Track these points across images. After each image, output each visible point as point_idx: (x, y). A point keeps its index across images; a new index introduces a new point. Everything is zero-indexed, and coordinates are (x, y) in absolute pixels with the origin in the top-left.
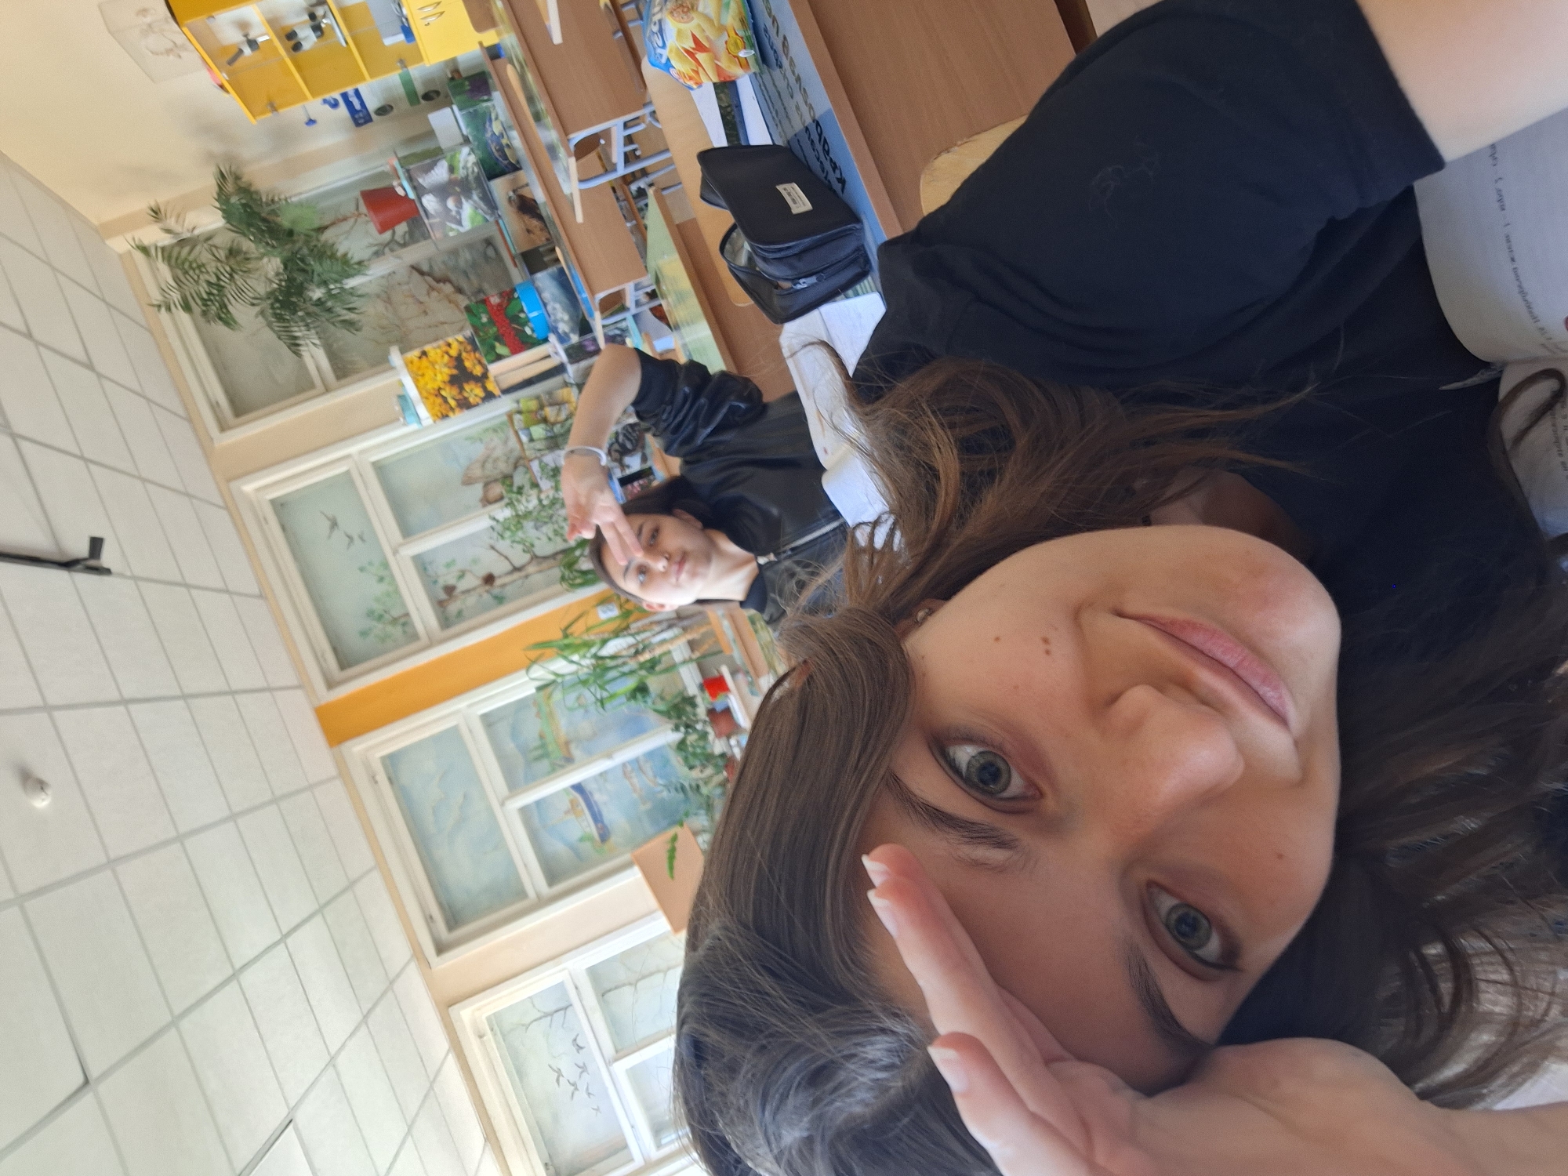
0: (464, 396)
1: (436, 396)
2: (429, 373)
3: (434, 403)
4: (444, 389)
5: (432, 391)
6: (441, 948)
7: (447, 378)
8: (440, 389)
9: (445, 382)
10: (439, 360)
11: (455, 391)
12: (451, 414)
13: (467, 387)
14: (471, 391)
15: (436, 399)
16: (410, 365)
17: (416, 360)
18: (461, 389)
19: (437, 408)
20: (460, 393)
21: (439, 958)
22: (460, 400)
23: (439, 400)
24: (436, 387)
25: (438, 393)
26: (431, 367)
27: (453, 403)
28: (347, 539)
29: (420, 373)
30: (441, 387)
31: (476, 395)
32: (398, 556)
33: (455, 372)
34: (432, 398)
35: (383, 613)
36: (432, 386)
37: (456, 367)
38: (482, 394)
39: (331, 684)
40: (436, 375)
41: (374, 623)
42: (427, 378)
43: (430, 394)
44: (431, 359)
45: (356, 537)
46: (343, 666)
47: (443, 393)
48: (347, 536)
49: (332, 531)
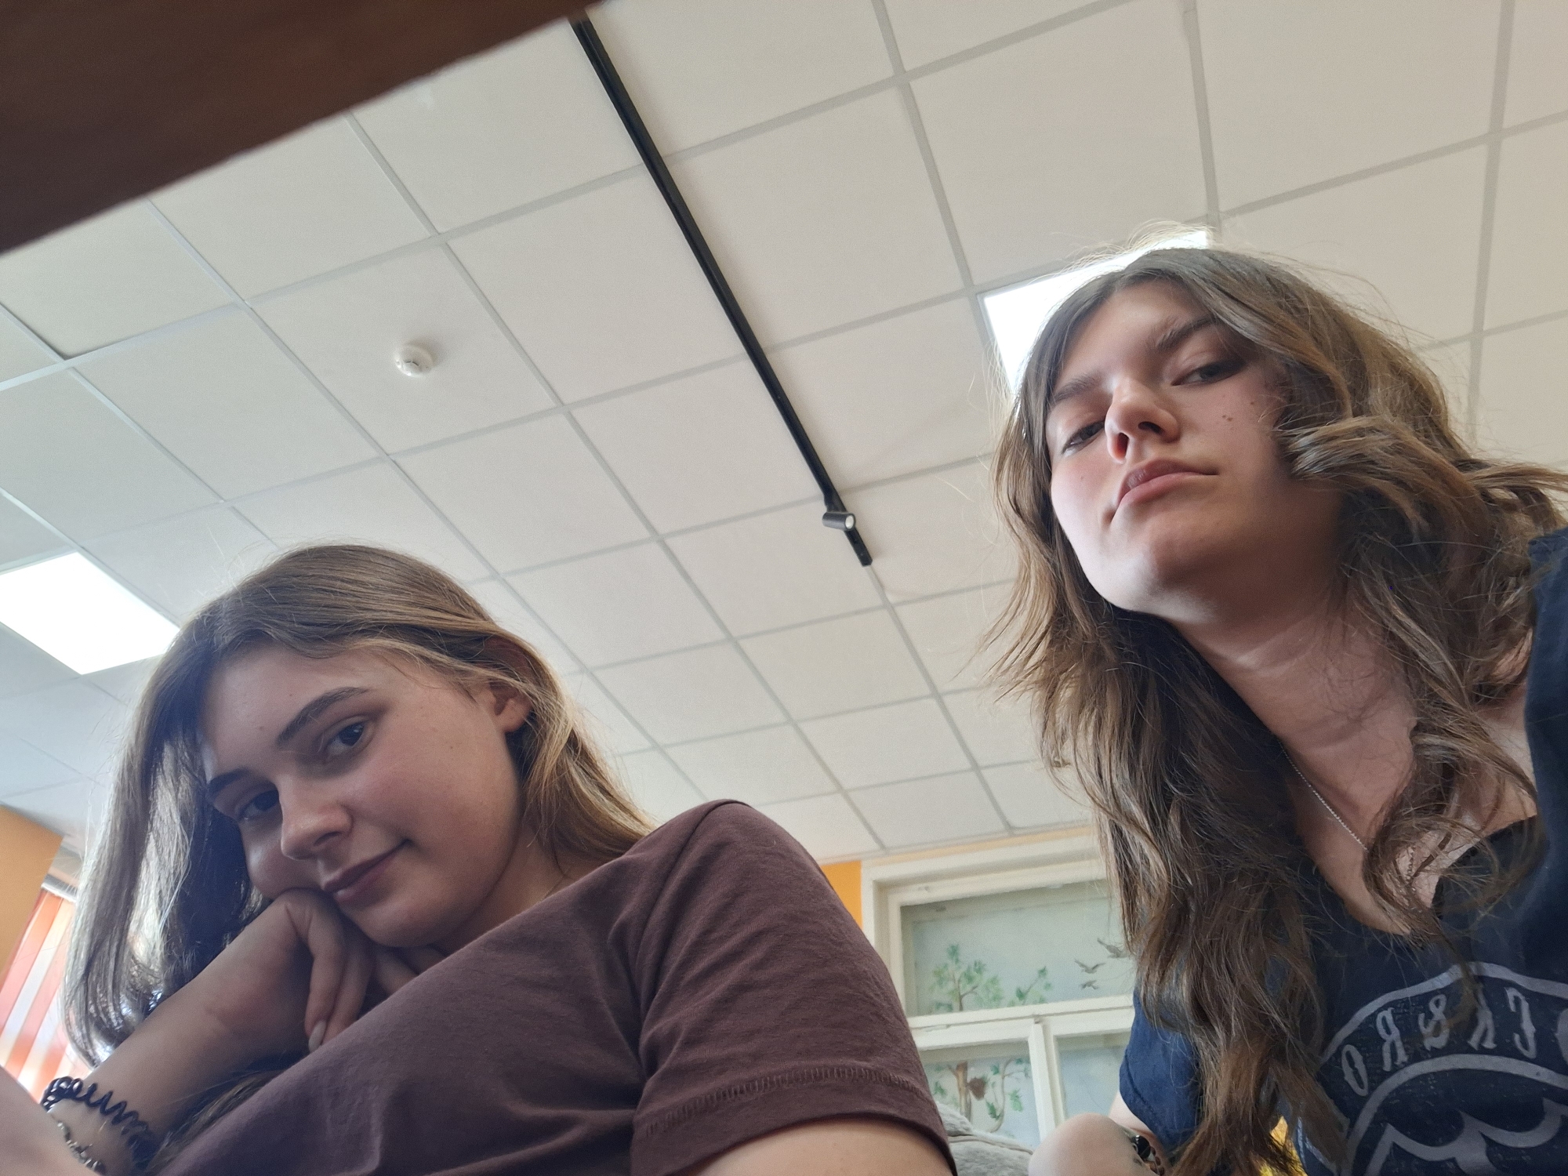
28: (1091, 965)
32: (1032, 1020)
35: (974, 984)
39: (883, 889)
41: (964, 969)
45: (1090, 977)
46: (907, 910)
48: (1097, 966)
49: (1109, 948)
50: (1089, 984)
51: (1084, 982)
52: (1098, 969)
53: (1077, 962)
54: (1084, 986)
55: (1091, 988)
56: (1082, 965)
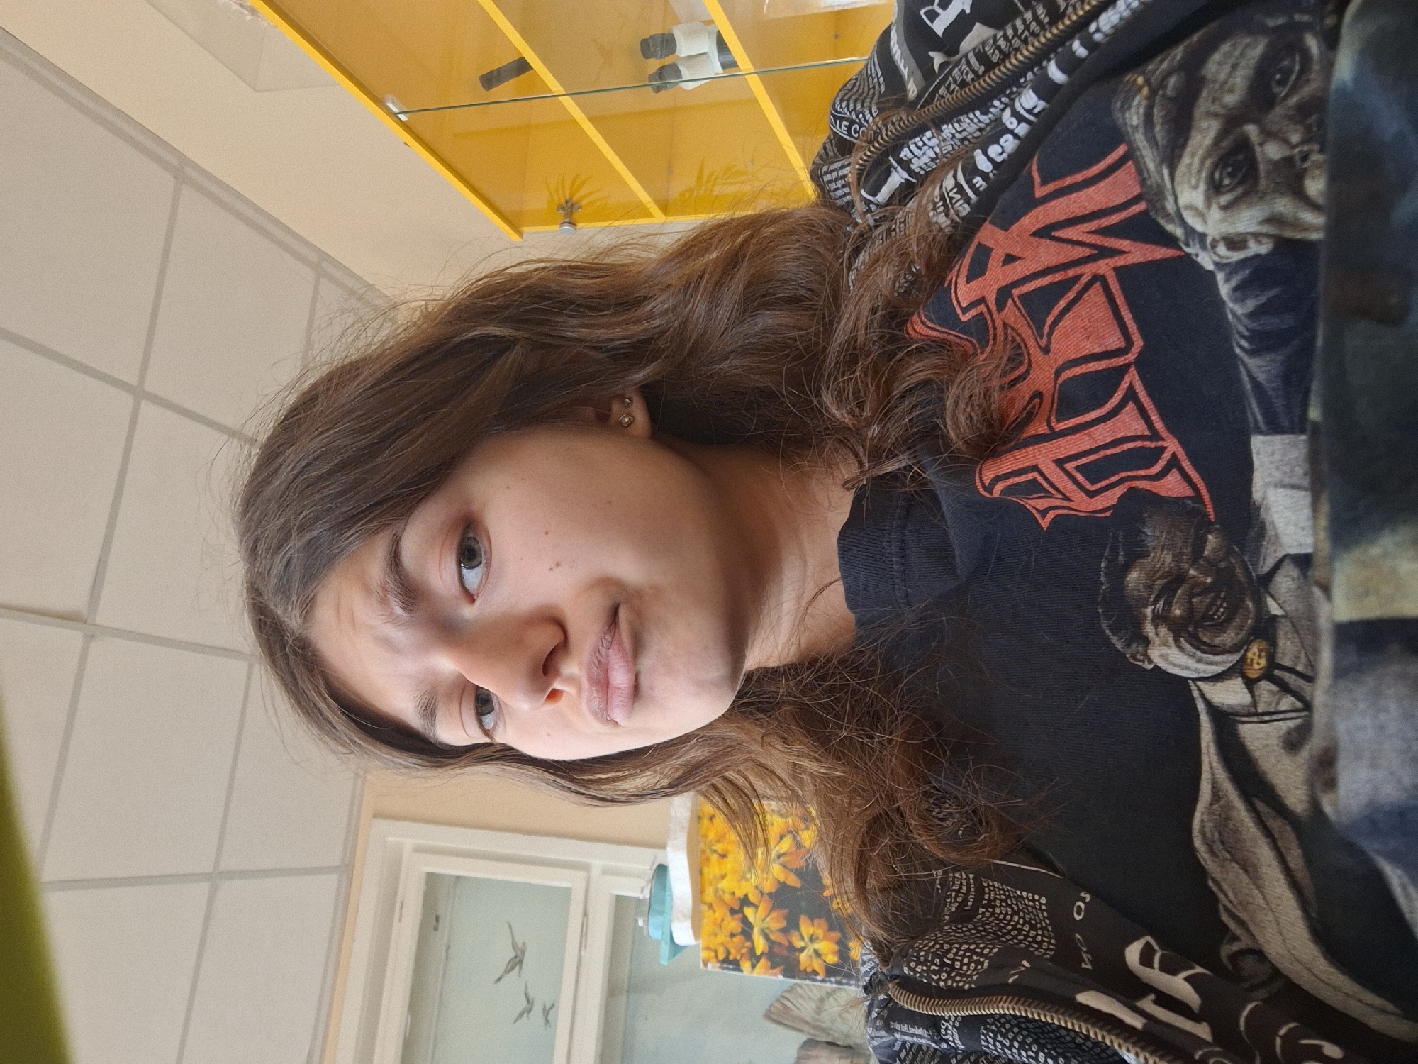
0: (791, 943)
3: (720, 925)
4: (756, 907)
7: (769, 887)
8: (745, 901)
9: (763, 894)
11: (775, 922)
12: (746, 965)
13: (806, 928)
14: (812, 939)
15: (728, 917)
16: (706, 822)
18: (792, 925)
19: (722, 938)
20: (785, 931)
22: (780, 944)
23: (733, 924)
24: (740, 894)
25: (739, 906)
27: (760, 945)
29: (719, 847)
30: (752, 898)
31: (817, 953)
33: (793, 881)
34: (721, 912)
36: (734, 887)
37: (800, 873)
38: (832, 959)
40: (750, 870)
42: (728, 865)
48: (526, 995)
49: (508, 971)
50: (546, 1012)
51: (543, 1021)
52: (531, 995)
53: (515, 1022)
54: (547, 1021)
55: (551, 1012)
56: (521, 1015)
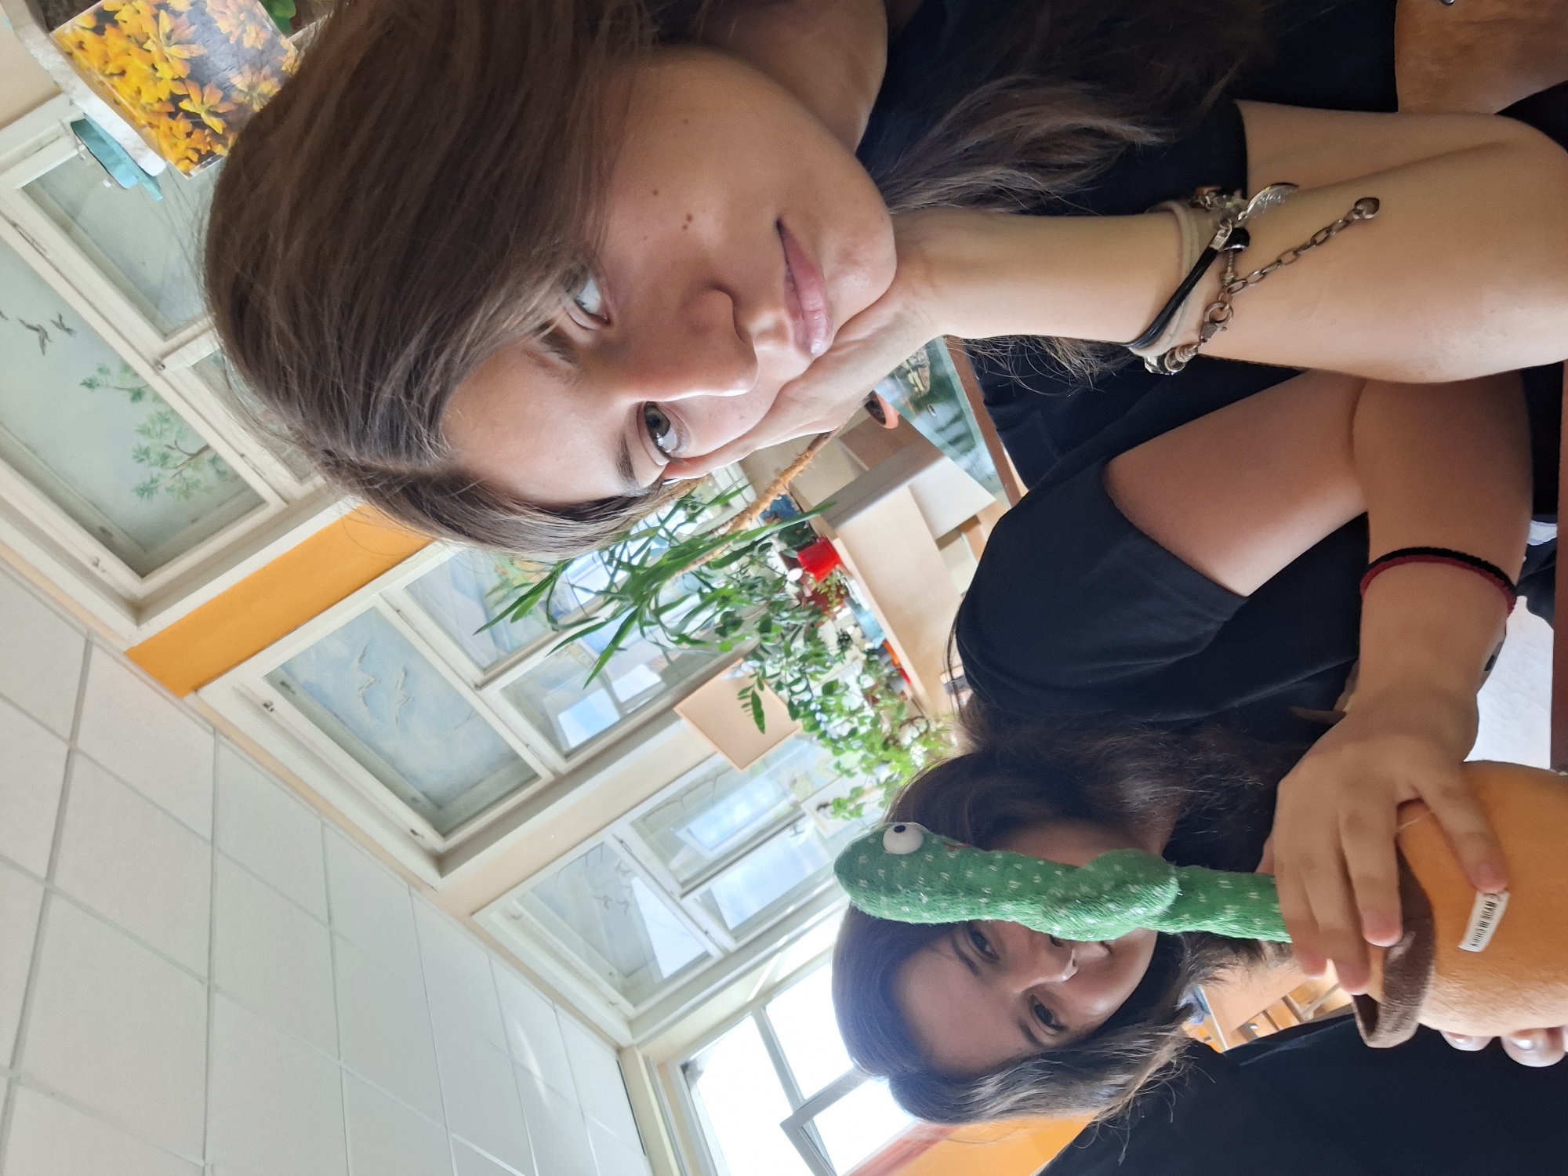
0: (238, 104)
1: (172, 115)
2: (137, 65)
3: (172, 134)
4: (188, 96)
5: (157, 107)
6: (442, 862)
7: (183, 71)
8: (175, 99)
9: (180, 79)
10: (149, 27)
11: (212, 97)
15: (173, 123)
16: (77, 53)
17: (89, 37)
19: (183, 143)
21: (445, 879)
22: (230, 112)
23: (182, 125)
24: (165, 96)
25: (174, 107)
26: (134, 49)
27: (217, 125)
28: (35, 335)
29: (109, 69)
30: (180, 92)
32: (164, 372)
34: (165, 122)
35: (166, 450)
36: (155, 94)
39: (139, 609)
40: (155, 69)
41: (156, 470)
42: (133, 79)
43: (154, 113)
44: (127, 29)
45: (53, 332)
46: (142, 570)
47: (185, 105)
48: (29, 327)
50: (61, 325)
51: (65, 334)
52: (34, 324)
53: (44, 353)
54: (68, 330)
55: (64, 320)
